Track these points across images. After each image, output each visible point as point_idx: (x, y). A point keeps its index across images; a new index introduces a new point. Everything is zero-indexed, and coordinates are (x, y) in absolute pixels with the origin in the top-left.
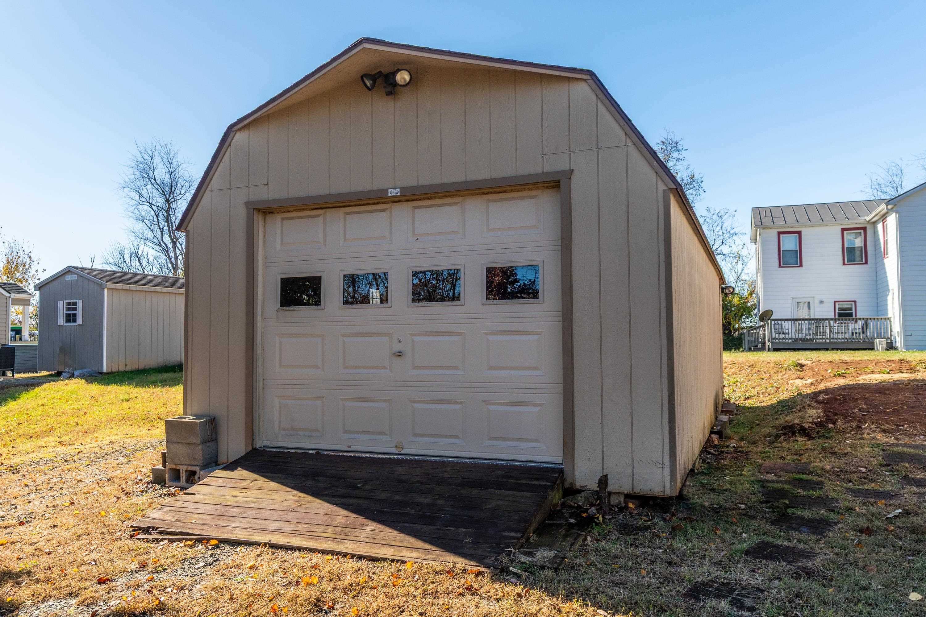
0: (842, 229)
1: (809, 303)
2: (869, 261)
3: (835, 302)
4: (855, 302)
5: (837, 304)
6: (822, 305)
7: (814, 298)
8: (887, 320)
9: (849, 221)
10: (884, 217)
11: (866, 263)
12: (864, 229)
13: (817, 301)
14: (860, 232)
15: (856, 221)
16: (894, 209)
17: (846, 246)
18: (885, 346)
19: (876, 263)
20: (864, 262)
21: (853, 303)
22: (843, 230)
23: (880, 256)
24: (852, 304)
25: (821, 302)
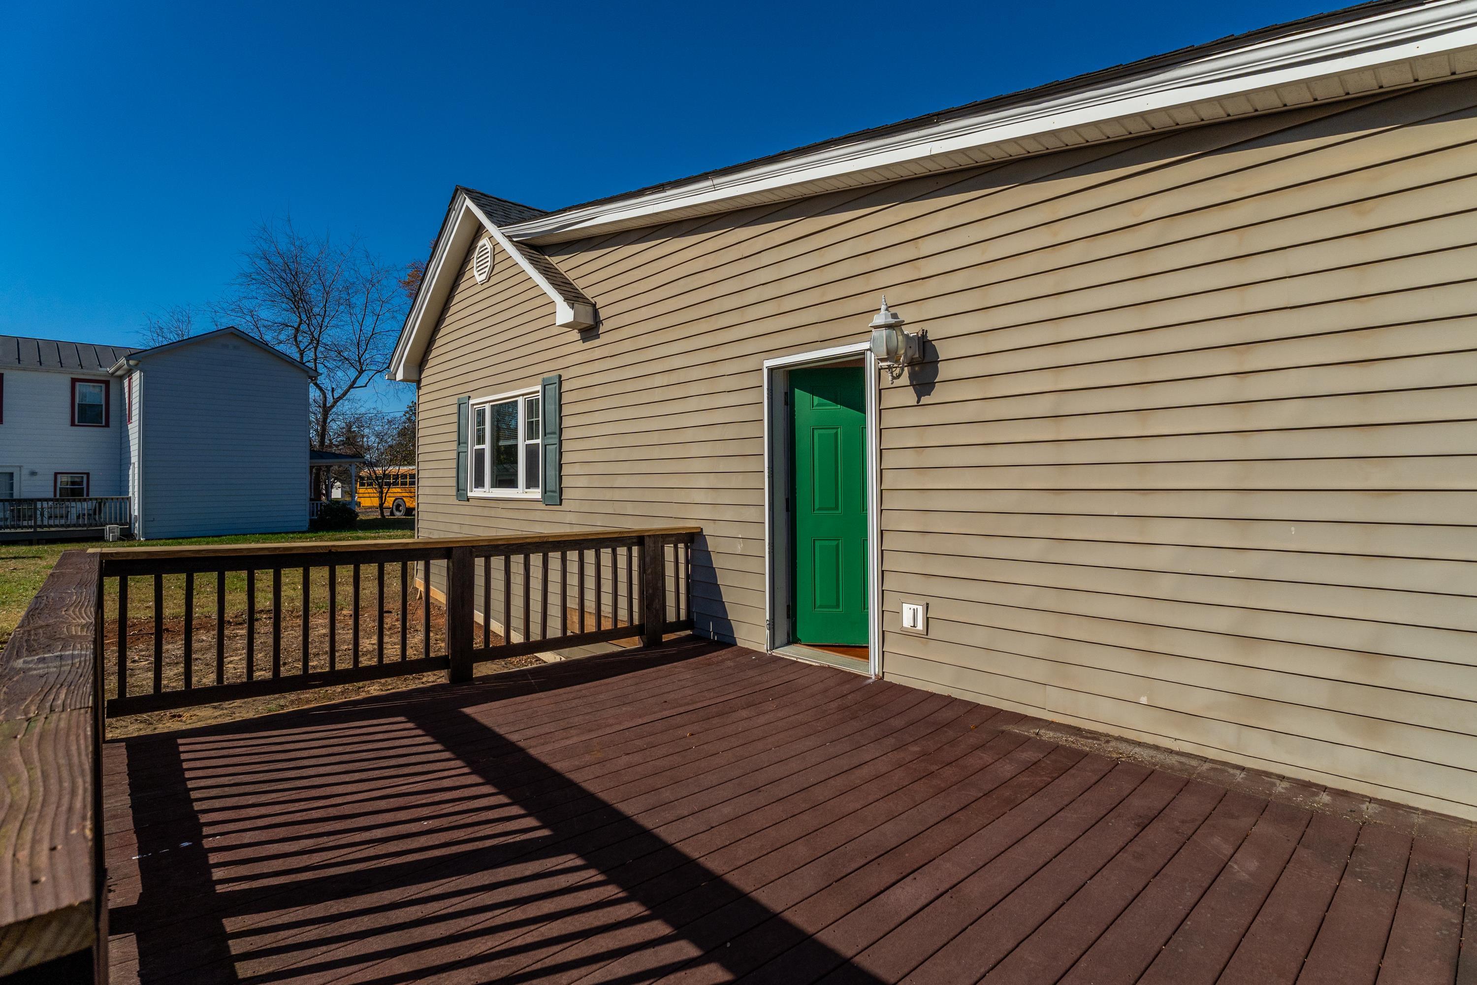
0: (72, 379)
1: (11, 474)
2: (111, 424)
3: (56, 474)
4: (88, 474)
5: (59, 476)
6: (35, 478)
7: (20, 467)
8: (125, 500)
9: (82, 371)
10: (129, 373)
11: (107, 425)
12: (107, 383)
13: (25, 472)
14: (101, 386)
15: (94, 372)
16: (140, 365)
17: (77, 401)
18: (117, 533)
19: (121, 427)
20: (104, 424)
21: (85, 477)
22: (74, 381)
23: (124, 419)
24: (82, 477)
25: (33, 473)
